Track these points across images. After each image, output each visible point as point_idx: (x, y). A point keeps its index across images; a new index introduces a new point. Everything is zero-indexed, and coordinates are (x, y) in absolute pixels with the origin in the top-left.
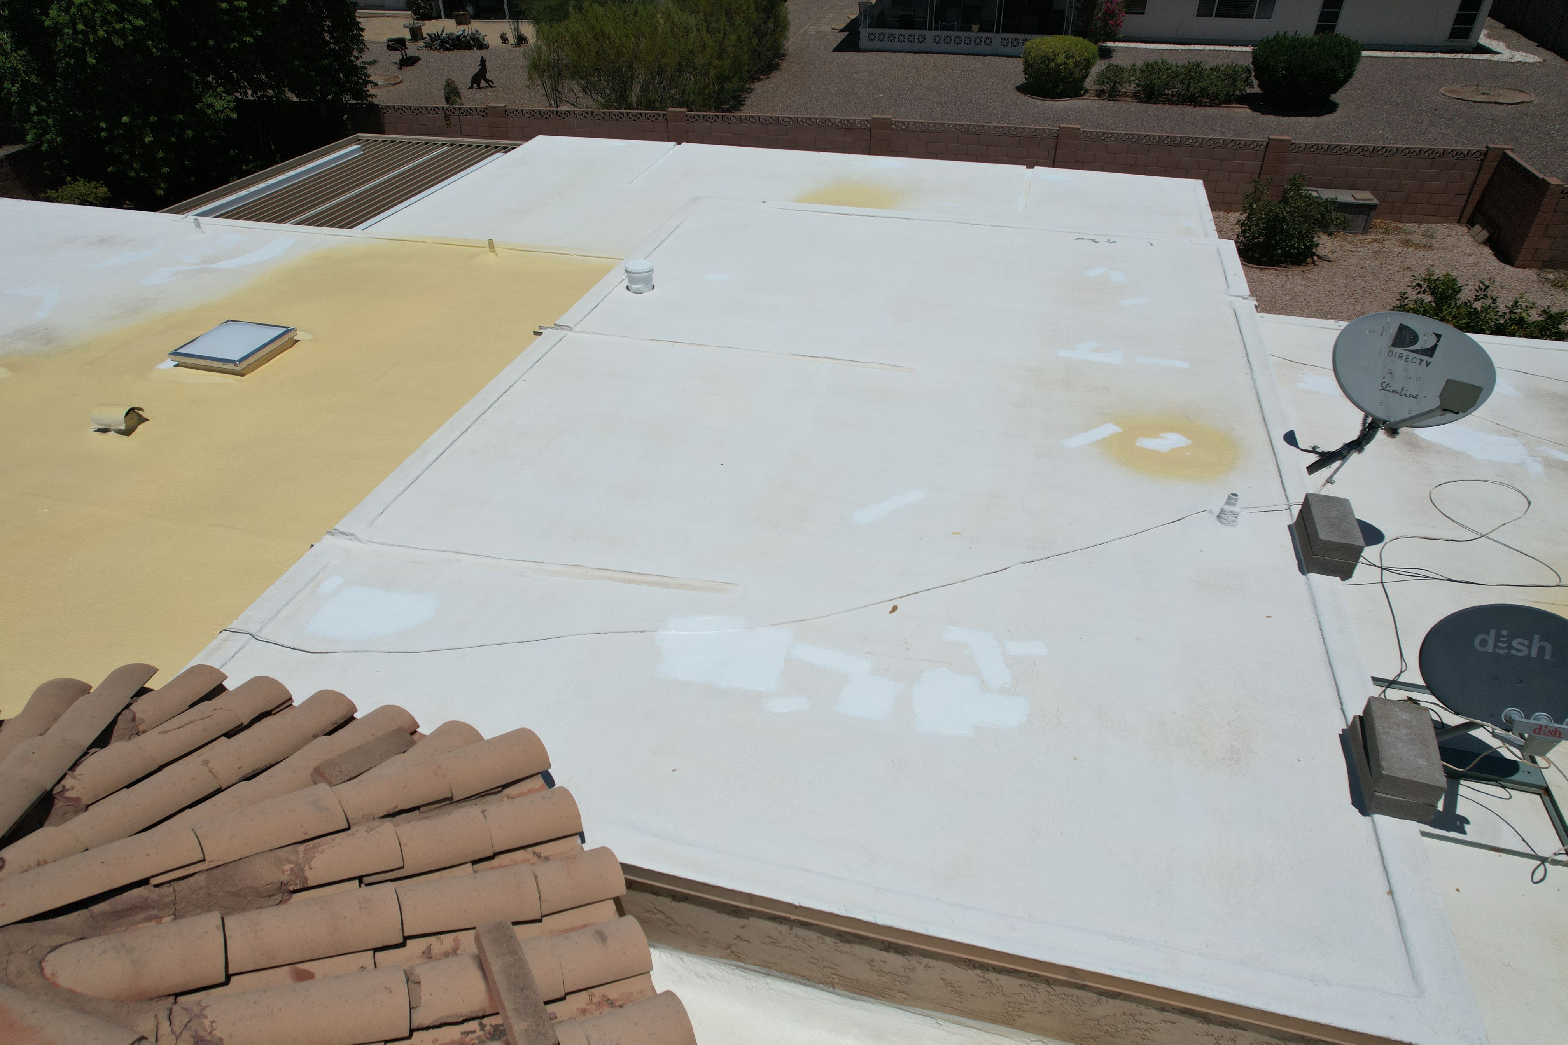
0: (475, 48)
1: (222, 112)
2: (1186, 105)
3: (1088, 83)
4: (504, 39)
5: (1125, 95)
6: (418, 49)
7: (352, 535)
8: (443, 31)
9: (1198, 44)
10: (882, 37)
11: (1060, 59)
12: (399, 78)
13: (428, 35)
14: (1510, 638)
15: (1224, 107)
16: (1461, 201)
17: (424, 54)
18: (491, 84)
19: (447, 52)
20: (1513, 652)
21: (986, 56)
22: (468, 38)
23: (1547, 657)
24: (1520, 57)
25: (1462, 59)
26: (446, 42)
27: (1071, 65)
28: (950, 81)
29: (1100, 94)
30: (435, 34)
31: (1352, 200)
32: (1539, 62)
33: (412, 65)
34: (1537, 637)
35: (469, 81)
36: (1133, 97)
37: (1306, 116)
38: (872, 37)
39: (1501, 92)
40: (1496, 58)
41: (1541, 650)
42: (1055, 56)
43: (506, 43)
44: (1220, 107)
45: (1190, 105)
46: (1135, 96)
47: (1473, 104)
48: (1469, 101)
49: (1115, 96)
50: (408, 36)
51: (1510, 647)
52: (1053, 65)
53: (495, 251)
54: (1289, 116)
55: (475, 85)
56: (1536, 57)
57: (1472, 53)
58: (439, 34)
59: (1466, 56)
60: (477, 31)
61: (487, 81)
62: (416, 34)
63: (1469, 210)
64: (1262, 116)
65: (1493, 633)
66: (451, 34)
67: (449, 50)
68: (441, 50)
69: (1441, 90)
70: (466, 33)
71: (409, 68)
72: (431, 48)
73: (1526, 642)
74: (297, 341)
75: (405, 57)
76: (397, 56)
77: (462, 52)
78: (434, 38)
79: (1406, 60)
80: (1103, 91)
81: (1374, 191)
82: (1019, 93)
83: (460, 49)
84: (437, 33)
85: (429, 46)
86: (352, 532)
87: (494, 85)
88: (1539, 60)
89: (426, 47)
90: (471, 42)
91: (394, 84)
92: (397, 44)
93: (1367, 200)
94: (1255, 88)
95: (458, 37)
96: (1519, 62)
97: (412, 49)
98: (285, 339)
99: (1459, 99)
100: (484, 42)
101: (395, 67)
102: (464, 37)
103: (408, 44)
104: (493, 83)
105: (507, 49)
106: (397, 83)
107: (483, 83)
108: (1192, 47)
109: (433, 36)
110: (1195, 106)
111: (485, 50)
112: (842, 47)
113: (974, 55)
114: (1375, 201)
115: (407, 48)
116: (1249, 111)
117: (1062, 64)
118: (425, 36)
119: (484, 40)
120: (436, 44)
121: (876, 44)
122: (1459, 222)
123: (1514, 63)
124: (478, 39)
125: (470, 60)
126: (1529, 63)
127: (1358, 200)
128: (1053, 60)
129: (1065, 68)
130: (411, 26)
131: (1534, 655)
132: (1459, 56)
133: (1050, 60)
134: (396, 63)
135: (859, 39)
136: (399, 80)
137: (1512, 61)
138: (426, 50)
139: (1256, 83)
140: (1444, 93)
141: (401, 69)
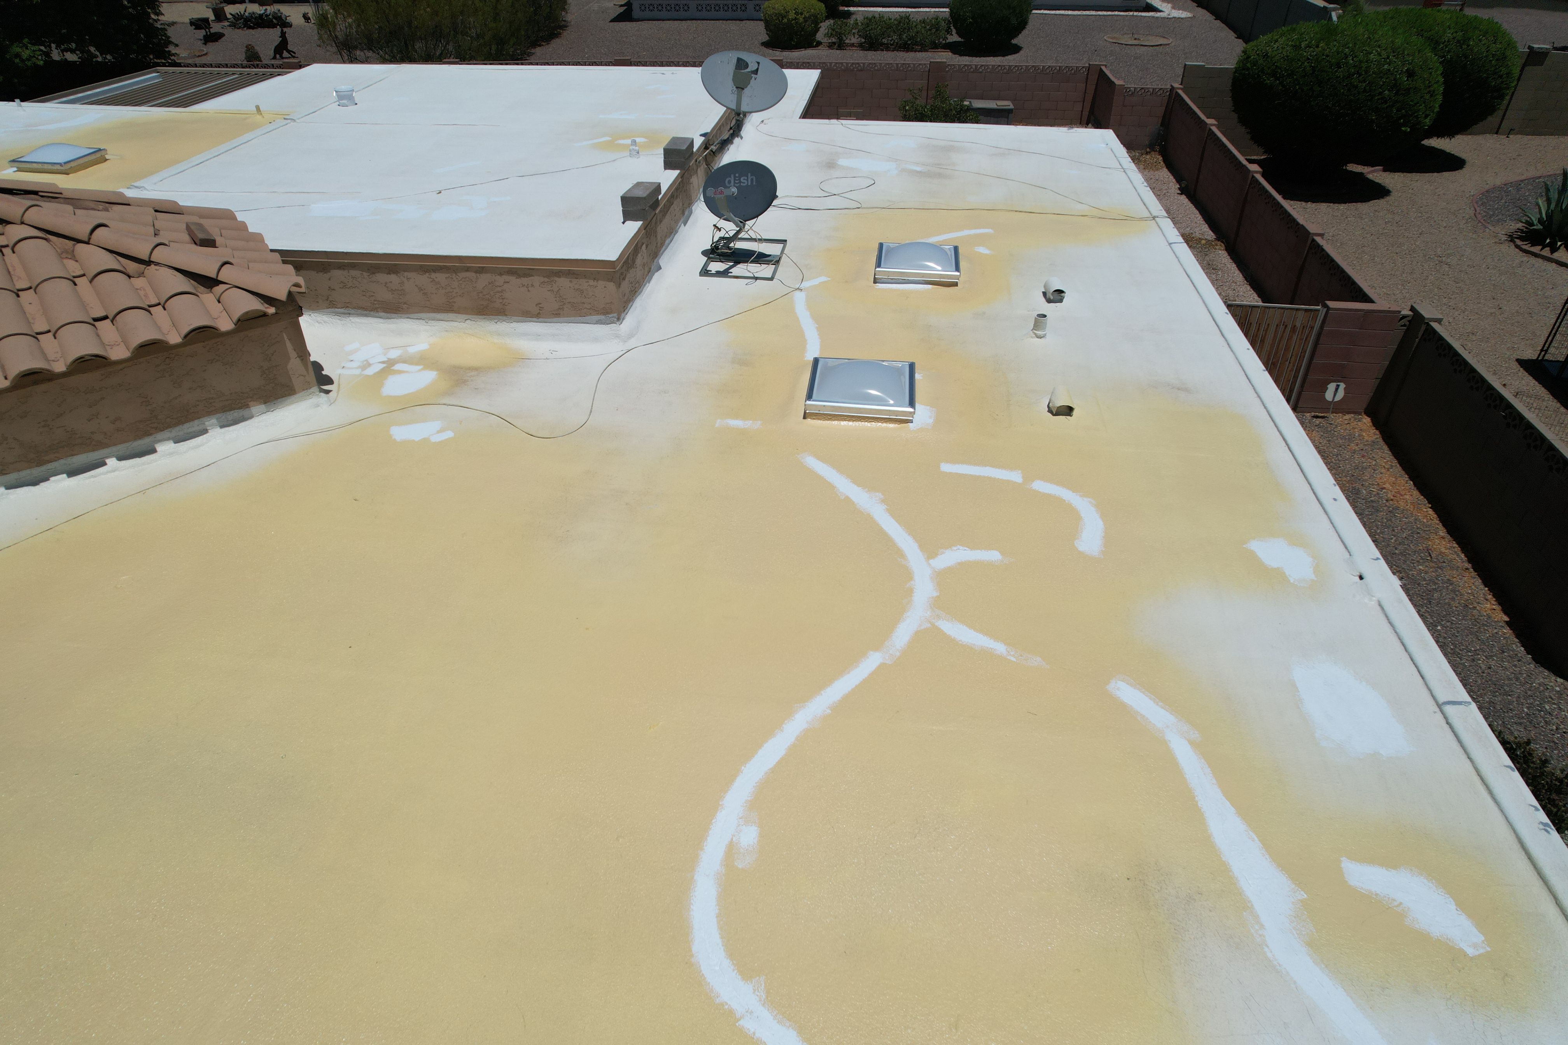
0: (278, 27)
1: (29, 60)
2: (900, 51)
3: (820, 36)
4: (306, 18)
5: (853, 45)
6: (222, 28)
7: (142, 187)
8: (245, 11)
9: (926, 7)
10: (651, 8)
11: (792, 15)
12: (204, 51)
13: (231, 14)
14: (740, 177)
15: (931, 51)
16: (1079, 107)
17: (229, 32)
18: (293, 55)
19: (251, 30)
20: (742, 184)
21: (742, 20)
22: (270, 17)
23: (754, 183)
24: (1177, 14)
25: (1133, 16)
26: (250, 21)
27: (801, 20)
28: (707, 40)
29: (831, 46)
30: (237, 14)
31: (995, 107)
32: (1190, 17)
33: (217, 41)
34: (749, 174)
35: (272, 53)
36: (859, 46)
37: (994, 56)
38: (643, 8)
39: (1150, 38)
40: (1158, 14)
41: (752, 180)
42: (786, 13)
43: (308, 22)
44: (928, 51)
45: (903, 51)
46: (861, 46)
47: (1125, 46)
48: (1122, 44)
49: (844, 46)
50: (212, 17)
51: (740, 182)
52: (785, 20)
53: (261, 114)
54: (980, 57)
55: (278, 56)
56: (1188, 14)
57: (1141, 12)
58: (242, 13)
59: (1135, 14)
60: (279, 11)
61: (289, 52)
62: (220, 15)
63: (1086, 113)
64: (960, 57)
65: (732, 176)
66: (253, 13)
67: (253, 28)
68: (245, 28)
69: (1105, 37)
70: (268, 12)
71: (214, 43)
72: (235, 26)
73: (746, 178)
74: (107, 160)
75: (209, 33)
76: (201, 33)
77: (266, 30)
78: (237, 17)
79: (1090, 17)
80: (834, 43)
81: (1013, 100)
82: (763, 47)
83: (264, 27)
84: (240, 13)
85: (233, 25)
86: (142, 185)
87: (296, 56)
88: (1190, 16)
89: (230, 26)
90: (274, 20)
91: (199, 56)
92: (199, 24)
93: (1006, 106)
94: (954, 38)
95: (261, 16)
96: (1174, 17)
97: (216, 28)
98: (98, 155)
99: (1116, 43)
100: (287, 21)
101: (200, 43)
102: (267, 16)
103: (212, 25)
104: (295, 53)
105: (309, 26)
106: (202, 56)
107: (285, 54)
108: (922, 10)
109: (237, 16)
110: (907, 51)
111: (289, 28)
112: (619, 18)
113: (732, 20)
114: (1012, 107)
115: (212, 28)
116: (950, 54)
117: (793, 20)
118: (229, 16)
119: (286, 19)
120: (240, 23)
121: (647, 14)
122: (1080, 124)
123: (1170, 18)
124: (280, 17)
125: (273, 36)
126: (1182, 18)
127: (999, 106)
128: (785, 17)
129: (797, 23)
130: (212, 7)
131: (749, 184)
132: (1131, 13)
133: (783, 17)
134: (201, 40)
135: (632, 10)
136: (204, 53)
137: (1169, 17)
138: (230, 29)
139: (954, 31)
140: (1107, 39)
141: (205, 44)
